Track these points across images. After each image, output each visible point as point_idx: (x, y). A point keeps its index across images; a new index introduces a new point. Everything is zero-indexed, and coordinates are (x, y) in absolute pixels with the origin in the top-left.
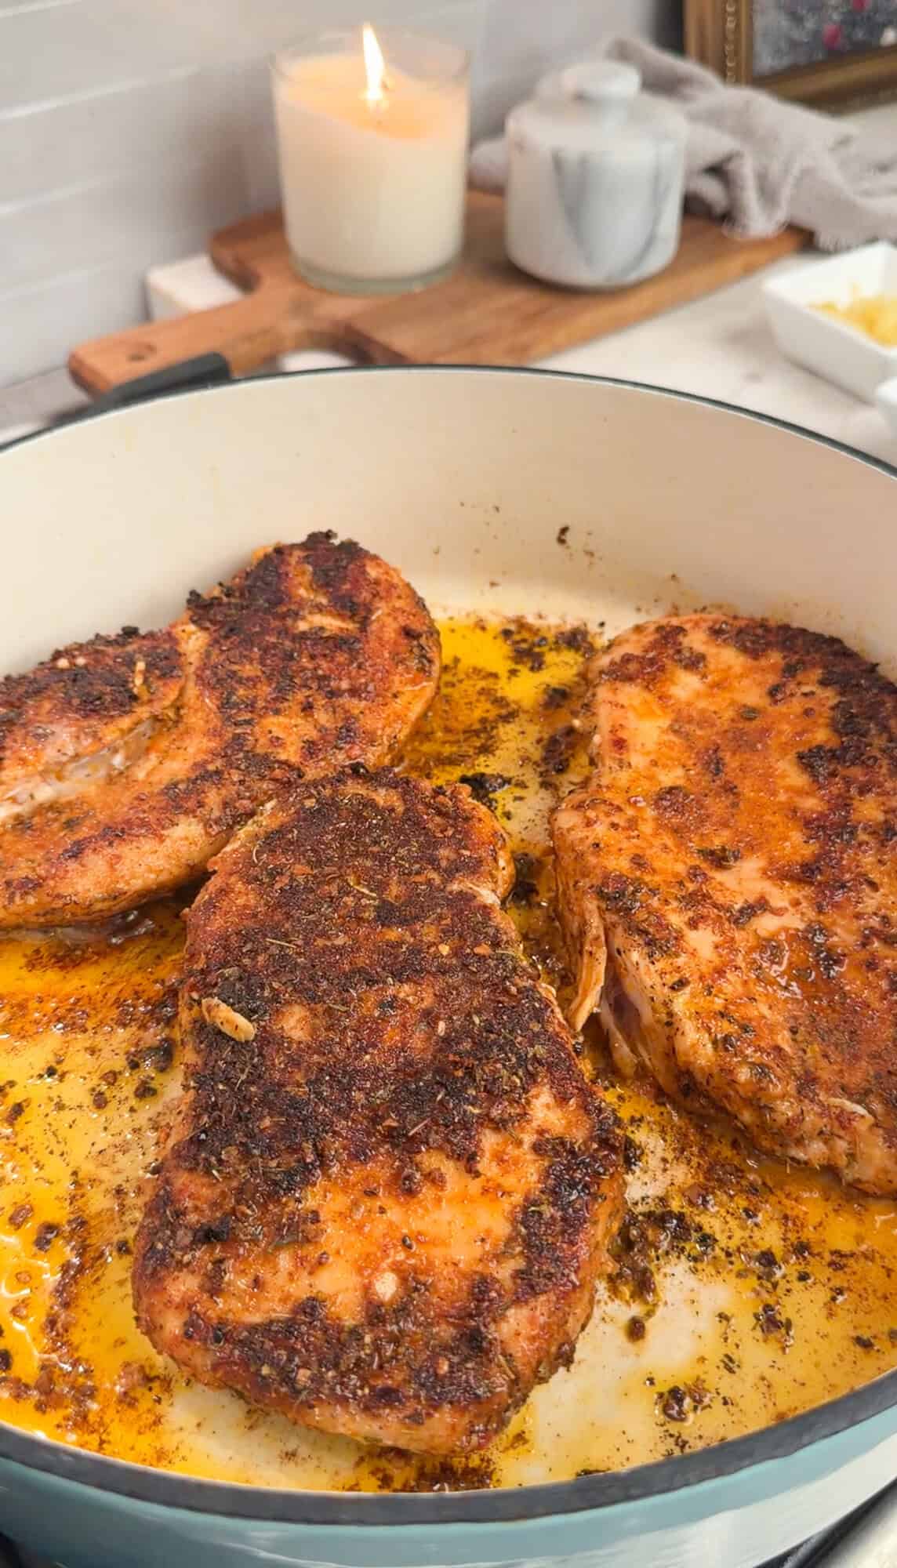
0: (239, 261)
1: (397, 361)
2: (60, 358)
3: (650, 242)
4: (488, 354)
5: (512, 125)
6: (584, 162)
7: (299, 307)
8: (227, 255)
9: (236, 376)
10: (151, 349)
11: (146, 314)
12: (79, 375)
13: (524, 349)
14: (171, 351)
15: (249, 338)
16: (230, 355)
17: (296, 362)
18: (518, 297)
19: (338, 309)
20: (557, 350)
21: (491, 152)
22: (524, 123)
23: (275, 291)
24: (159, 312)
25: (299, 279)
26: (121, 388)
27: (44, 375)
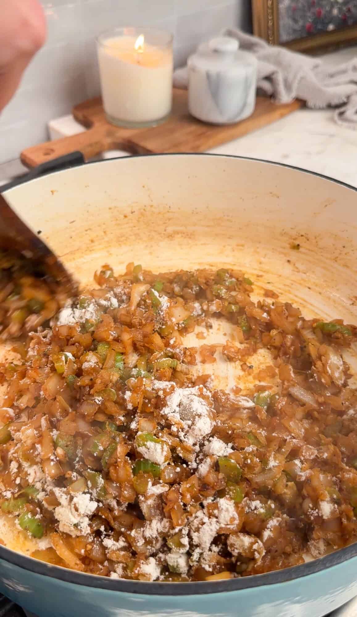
0: (85, 117)
1: (148, 153)
2: (17, 155)
3: (245, 105)
4: (183, 149)
5: (190, 62)
6: (218, 75)
7: (109, 134)
8: (80, 115)
9: (87, 162)
10: (52, 150)
11: (48, 138)
12: (24, 161)
13: (198, 147)
14: (60, 151)
15: (91, 145)
16: (83, 152)
17: (109, 155)
18: (193, 128)
19: (124, 134)
20: (210, 148)
21: (182, 73)
22: (193, 61)
23: (100, 128)
24: (54, 137)
25: (109, 123)
26: (42, 165)
27: (9, 162)
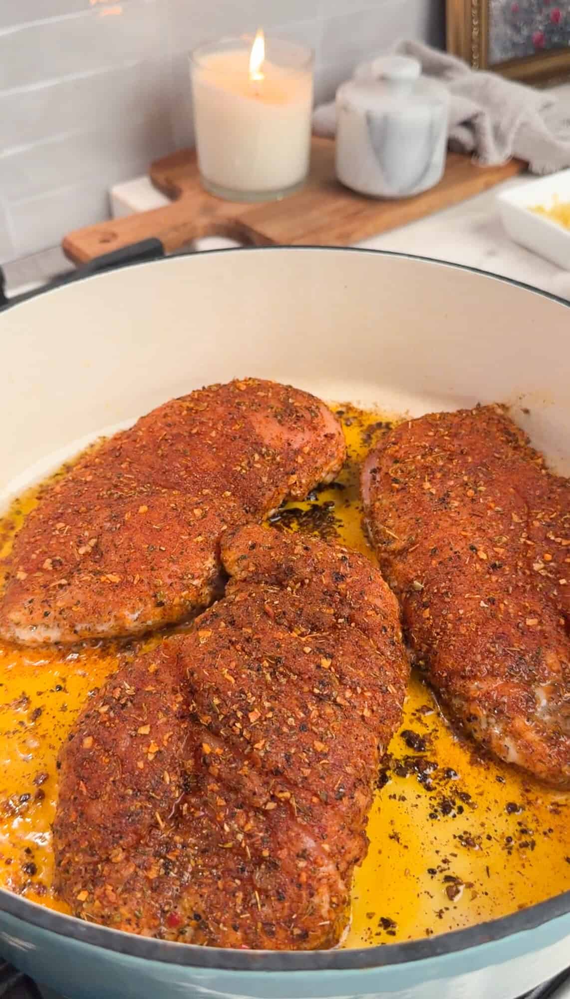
0: (168, 181)
1: (268, 243)
2: (58, 240)
3: (427, 168)
4: (324, 239)
5: (340, 95)
6: (386, 119)
7: (207, 210)
8: (161, 177)
9: (168, 254)
10: (114, 235)
11: (109, 214)
12: (69, 252)
13: (347, 236)
14: (127, 237)
15: (175, 228)
16: (163, 240)
17: (205, 244)
18: (343, 203)
19: (231, 211)
20: (368, 236)
21: (326, 112)
22: (347, 94)
23: (191, 200)
24: (118, 212)
25: (207, 192)
26: (97, 259)
27: (46, 251)
